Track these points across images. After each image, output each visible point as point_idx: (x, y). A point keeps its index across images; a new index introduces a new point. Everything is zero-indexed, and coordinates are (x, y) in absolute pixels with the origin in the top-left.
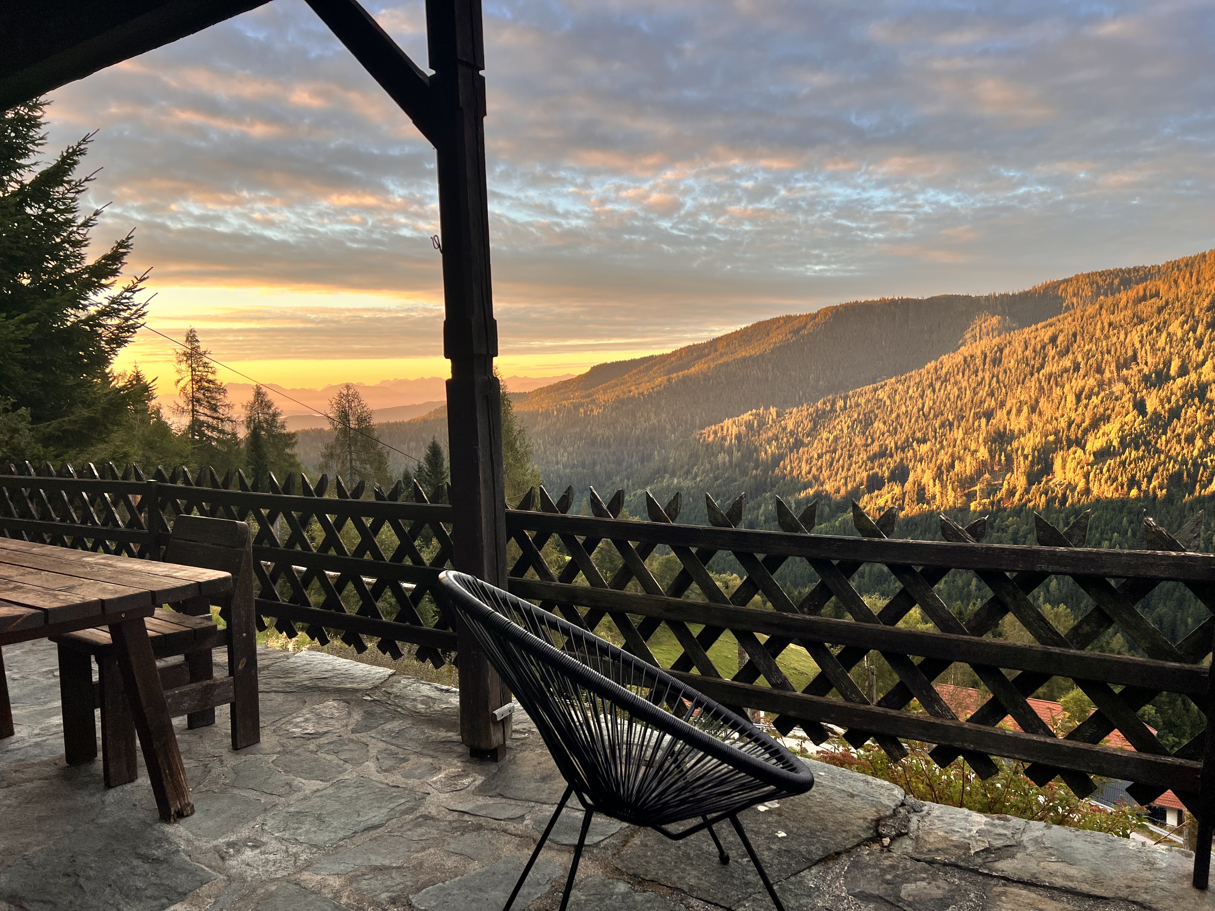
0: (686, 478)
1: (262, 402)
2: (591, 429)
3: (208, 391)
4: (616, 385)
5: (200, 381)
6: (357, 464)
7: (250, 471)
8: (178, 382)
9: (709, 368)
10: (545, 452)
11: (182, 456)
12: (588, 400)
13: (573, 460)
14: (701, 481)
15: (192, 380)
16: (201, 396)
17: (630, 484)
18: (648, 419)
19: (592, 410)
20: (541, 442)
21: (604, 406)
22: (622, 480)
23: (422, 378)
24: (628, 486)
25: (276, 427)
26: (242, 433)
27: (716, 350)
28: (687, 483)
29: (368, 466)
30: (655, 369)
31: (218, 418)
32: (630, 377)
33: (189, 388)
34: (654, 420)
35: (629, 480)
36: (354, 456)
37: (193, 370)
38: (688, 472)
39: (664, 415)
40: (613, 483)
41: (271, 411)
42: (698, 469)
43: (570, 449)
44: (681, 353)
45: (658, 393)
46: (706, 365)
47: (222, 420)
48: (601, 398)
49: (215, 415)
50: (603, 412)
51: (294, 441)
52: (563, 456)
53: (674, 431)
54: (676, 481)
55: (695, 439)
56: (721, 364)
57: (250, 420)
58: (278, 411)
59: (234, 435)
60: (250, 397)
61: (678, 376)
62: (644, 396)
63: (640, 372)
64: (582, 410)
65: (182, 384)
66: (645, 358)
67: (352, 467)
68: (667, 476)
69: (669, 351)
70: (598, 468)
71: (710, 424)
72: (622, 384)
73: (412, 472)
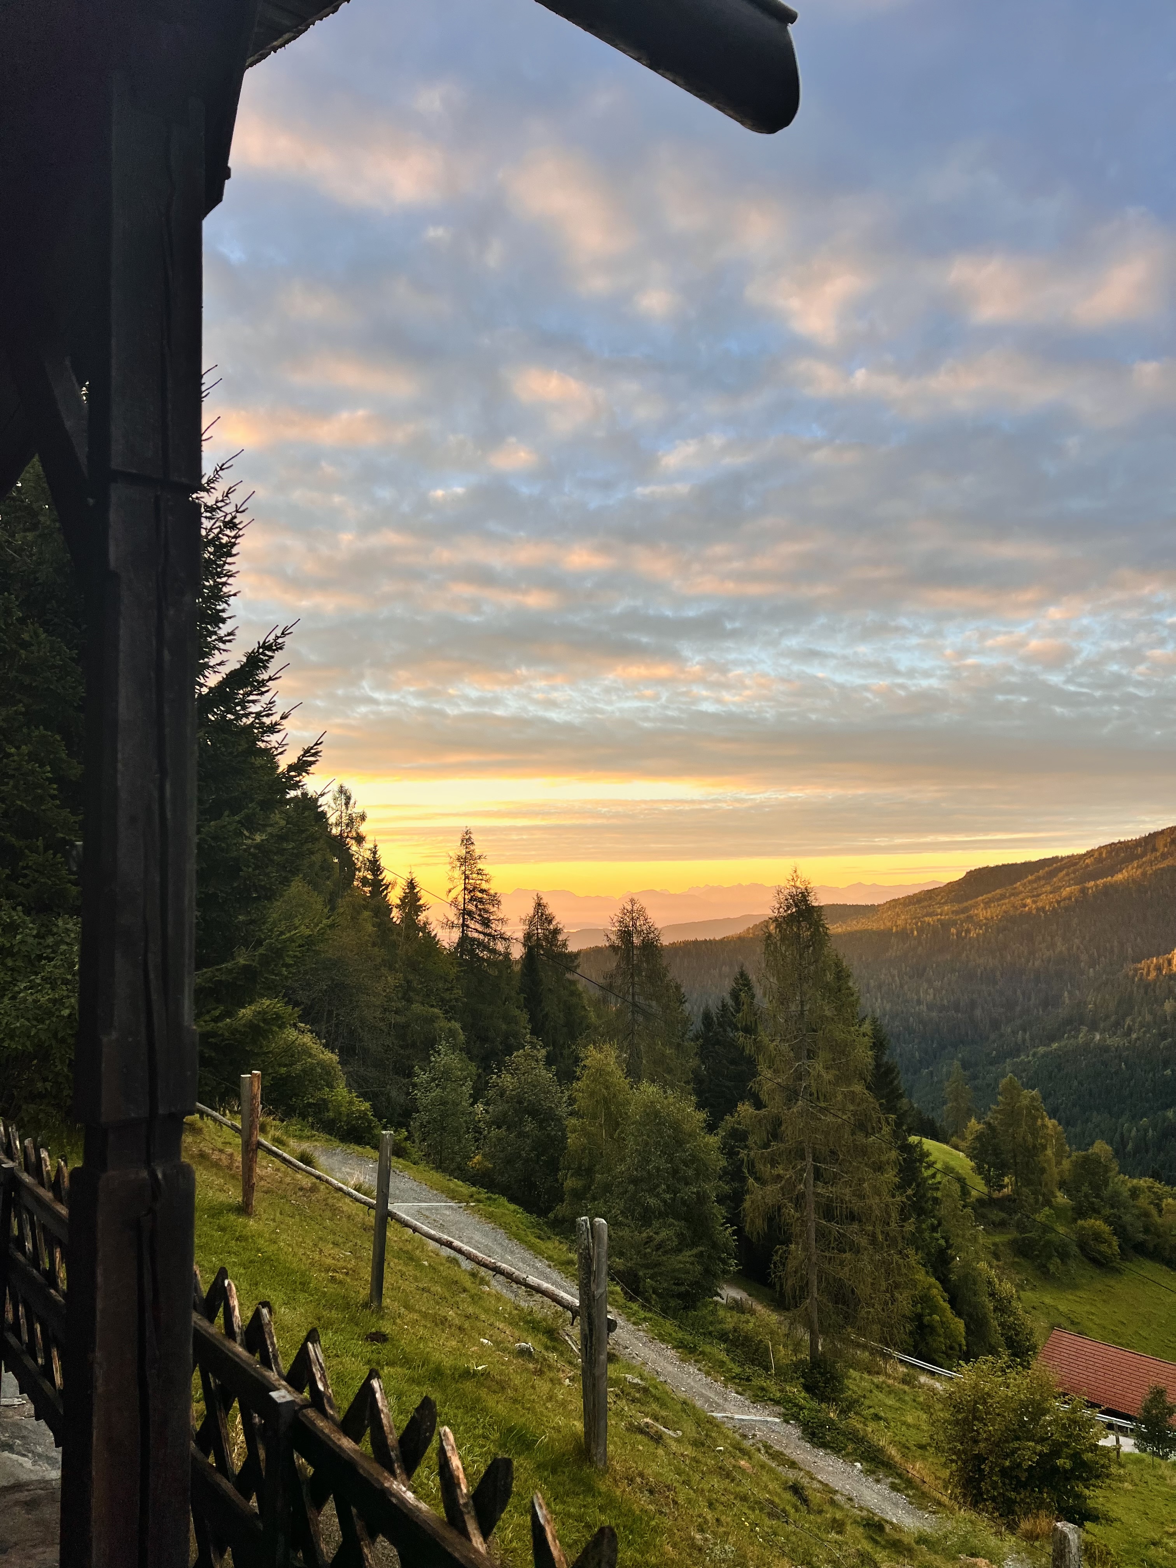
0: (1115, 1034)
1: (542, 915)
2: (967, 956)
3: (481, 902)
4: (1003, 897)
5: (474, 890)
6: (640, 1000)
7: (522, 1000)
8: (450, 891)
9: (1144, 874)
10: (902, 986)
11: (446, 981)
12: (962, 916)
13: (942, 999)
14: (1138, 1039)
15: (465, 889)
16: (474, 909)
17: (1027, 1036)
18: (1053, 945)
19: (968, 931)
20: (896, 972)
21: (985, 925)
22: (1014, 1033)
23: (740, 885)
24: (1024, 1041)
25: (556, 945)
26: (517, 952)
27: (1154, 850)
28: (1114, 1041)
29: (654, 1003)
30: (1061, 874)
31: (489, 935)
32: (1024, 885)
33: (460, 899)
34: (1061, 947)
35: (1025, 1031)
36: (637, 989)
37: (467, 877)
38: (1117, 1024)
39: (1076, 941)
40: (1002, 1036)
41: (551, 927)
42: (1133, 1020)
43: (938, 984)
44: (1100, 854)
45: (1066, 909)
46: (1139, 871)
47: (494, 938)
48: (982, 913)
49: (488, 931)
50: (984, 934)
51: (575, 964)
52: (926, 992)
53: (1093, 964)
54: (1098, 1037)
55: (1126, 976)
56: (1163, 869)
57: (528, 936)
58: (560, 926)
59: (507, 955)
60: (529, 909)
61: (1097, 886)
62: (1045, 912)
63: (1039, 878)
64: (953, 930)
65: (453, 894)
66: (1045, 860)
67: (634, 1005)
68: (1084, 1029)
69: (1083, 851)
70: (978, 1012)
71: (1150, 956)
72: (1012, 895)
73: (714, 1011)
